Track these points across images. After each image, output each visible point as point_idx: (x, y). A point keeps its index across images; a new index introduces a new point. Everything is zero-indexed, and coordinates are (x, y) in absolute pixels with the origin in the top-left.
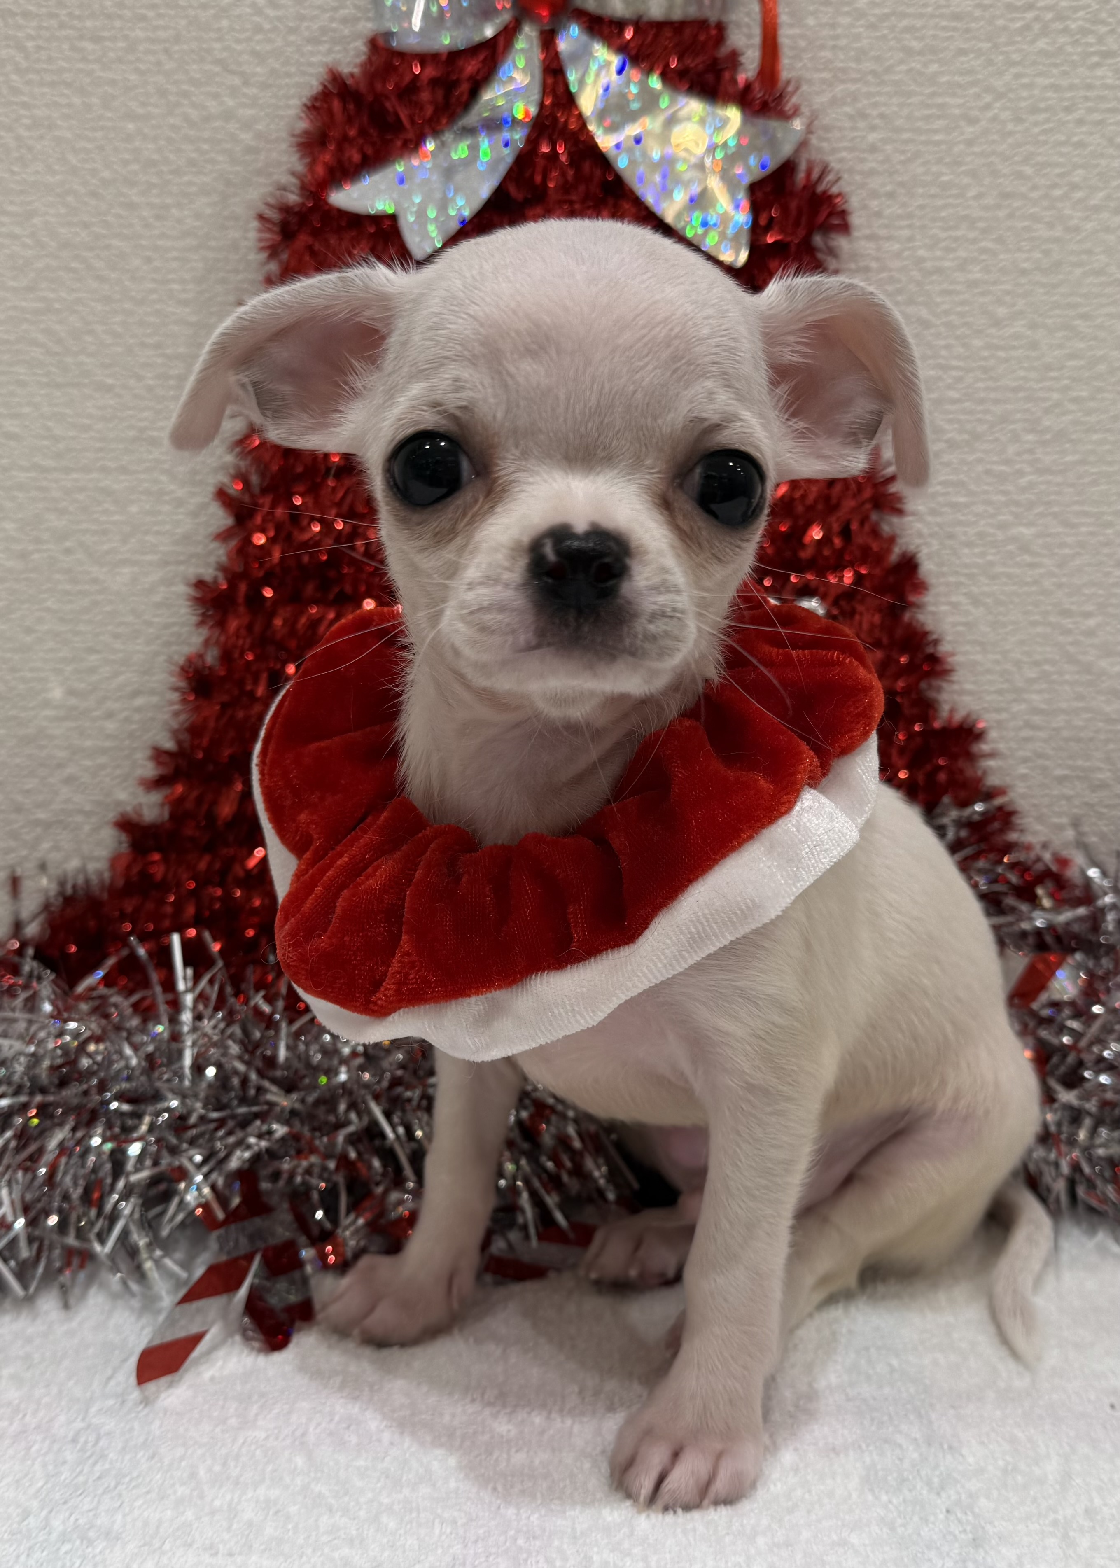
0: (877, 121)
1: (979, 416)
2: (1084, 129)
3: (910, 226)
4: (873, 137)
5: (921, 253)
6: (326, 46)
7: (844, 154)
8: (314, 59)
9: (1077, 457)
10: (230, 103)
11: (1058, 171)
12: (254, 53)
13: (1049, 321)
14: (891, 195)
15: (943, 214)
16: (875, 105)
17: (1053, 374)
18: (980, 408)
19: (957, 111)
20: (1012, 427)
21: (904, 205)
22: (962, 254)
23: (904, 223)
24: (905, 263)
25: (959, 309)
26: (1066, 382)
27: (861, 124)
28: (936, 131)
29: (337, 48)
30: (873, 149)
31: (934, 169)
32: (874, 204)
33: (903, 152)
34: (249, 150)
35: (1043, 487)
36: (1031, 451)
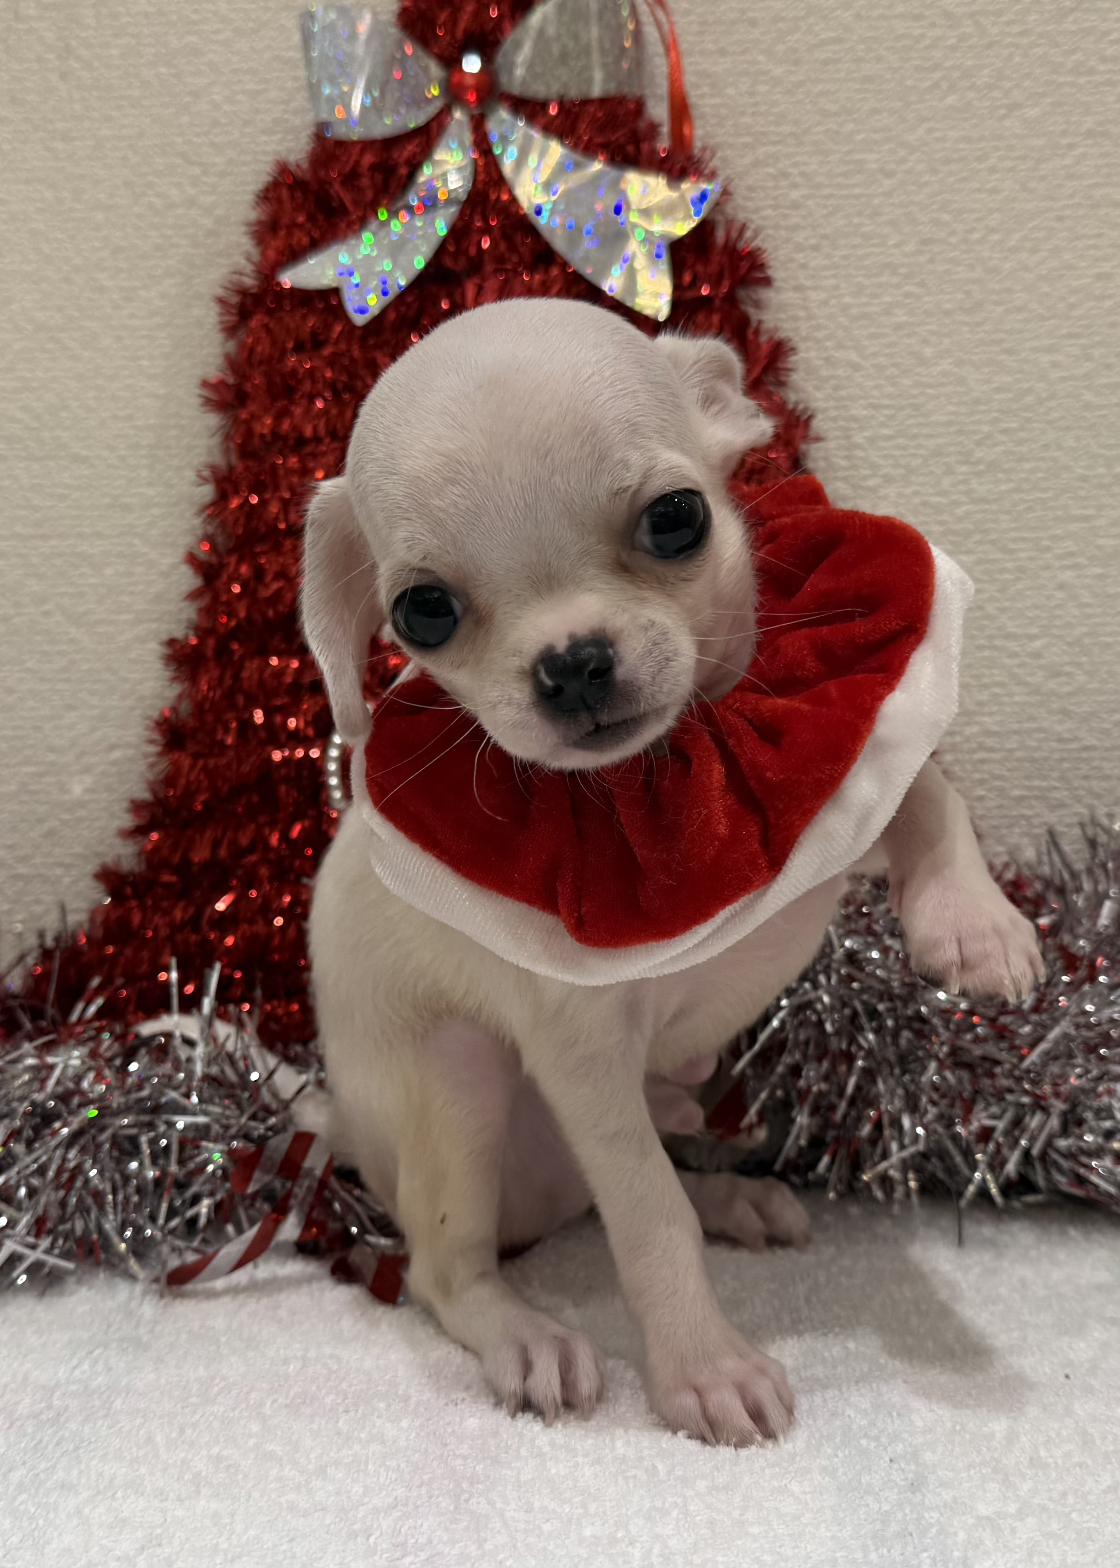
0: (799, 180)
1: (912, 451)
2: (997, 176)
3: (835, 276)
4: (795, 195)
5: (847, 300)
6: (279, 136)
7: (769, 212)
8: (268, 148)
9: (1011, 485)
10: (192, 191)
11: (974, 216)
12: (213, 145)
13: (974, 358)
14: (815, 248)
15: (867, 263)
16: (795, 165)
17: (982, 408)
18: (913, 443)
19: (874, 166)
20: (946, 460)
21: (828, 256)
22: (888, 299)
23: (828, 273)
24: (833, 310)
25: (887, 351)
26: (996, 414)
27: (784, 183)
28: (855, 186)
29: (290, 137)
30: (795, 206)
31: (856, 220)
32: (800, 257)
33: (825, 207)
34: (211, 233)
35: (979, 516)
36: (965, 482)
